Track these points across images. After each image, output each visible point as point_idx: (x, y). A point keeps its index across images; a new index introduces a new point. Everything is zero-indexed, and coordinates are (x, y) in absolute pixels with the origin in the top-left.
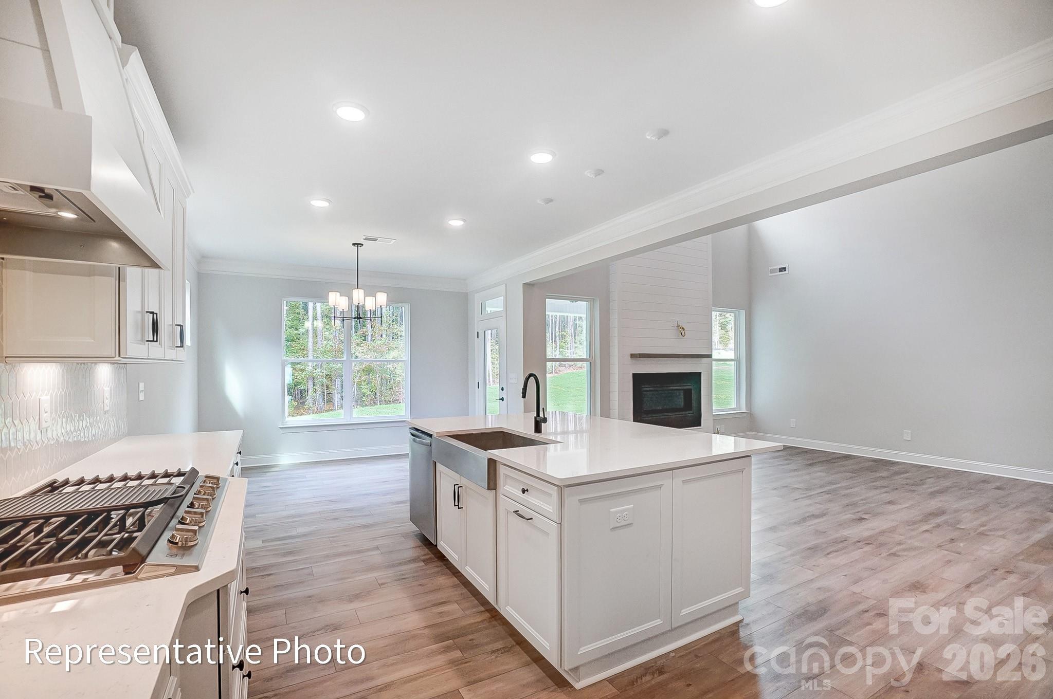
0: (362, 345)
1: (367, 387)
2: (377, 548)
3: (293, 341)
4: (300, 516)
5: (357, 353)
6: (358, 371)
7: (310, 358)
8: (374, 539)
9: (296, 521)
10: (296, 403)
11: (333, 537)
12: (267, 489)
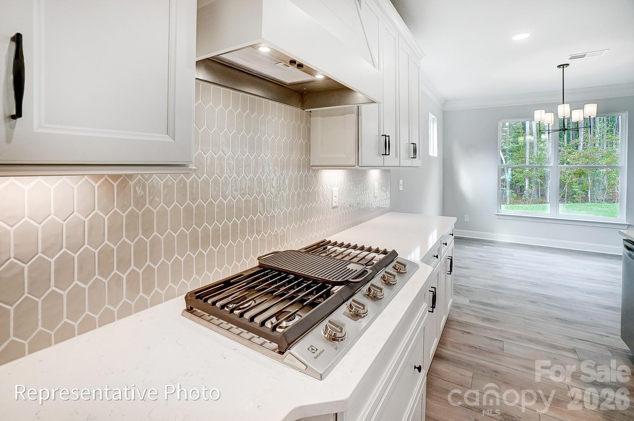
0: (573, 153)
1: (577, 187)
2: (574, 351)
3: (515, 152)
4: (502, 288)
5: (568, 160)
6: (569, 174)
7: (527, 164)
8: (572, 339)
9: (498, 292)
10: (516, 195)
11: (528, 319)
12: (482, 258)
